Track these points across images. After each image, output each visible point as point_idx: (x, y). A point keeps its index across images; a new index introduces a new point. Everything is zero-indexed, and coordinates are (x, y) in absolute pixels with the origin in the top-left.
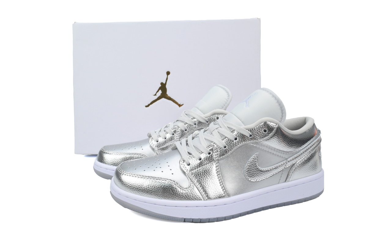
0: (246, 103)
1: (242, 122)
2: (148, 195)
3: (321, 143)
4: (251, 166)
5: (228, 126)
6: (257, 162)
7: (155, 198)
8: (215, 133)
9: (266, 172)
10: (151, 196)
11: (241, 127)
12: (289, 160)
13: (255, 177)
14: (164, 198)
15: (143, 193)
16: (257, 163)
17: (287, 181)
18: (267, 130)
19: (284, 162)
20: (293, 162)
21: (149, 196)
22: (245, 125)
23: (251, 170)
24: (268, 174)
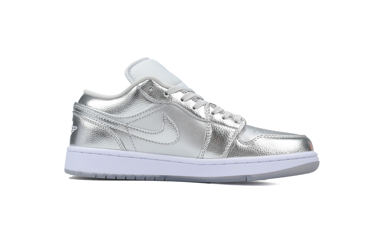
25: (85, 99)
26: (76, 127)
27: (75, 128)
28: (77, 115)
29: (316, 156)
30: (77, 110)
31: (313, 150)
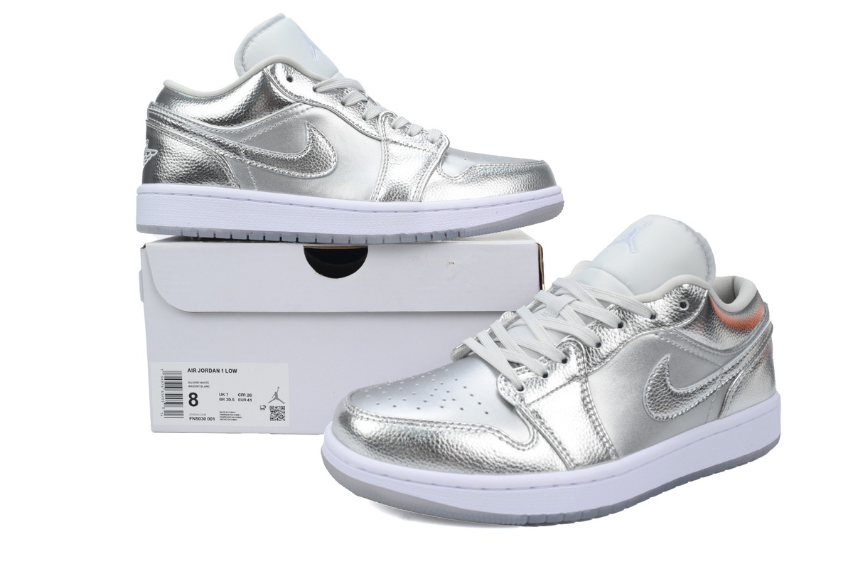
0: (630, 245)
1: (628, 287)
2: (440, 466)
3: (773, 336)
4: (657, 386)
5: (599, 298)
6: (668, 376)
7: (455, 472)
8: (568, 312)
9: (684, 398)
10: (446, 469)
11: (629, 298)
12: (726, 369)
13: (666, 411)
14: (479, 471)
15: (425, 462)
16: (668, 378)
17: (721, 417)
18: (687, 303)
19: (717, 373)
20: (734, 373)
21: (443, 468)
22: (635, 295)
23: (657, 395)
24: (688, 402)
25: (167, 96)
26: (156, 151)
27: (153, 153)
28: (153, 126)
29: (560, 193)
30: (152, 116)
31: (556, 185)
